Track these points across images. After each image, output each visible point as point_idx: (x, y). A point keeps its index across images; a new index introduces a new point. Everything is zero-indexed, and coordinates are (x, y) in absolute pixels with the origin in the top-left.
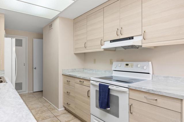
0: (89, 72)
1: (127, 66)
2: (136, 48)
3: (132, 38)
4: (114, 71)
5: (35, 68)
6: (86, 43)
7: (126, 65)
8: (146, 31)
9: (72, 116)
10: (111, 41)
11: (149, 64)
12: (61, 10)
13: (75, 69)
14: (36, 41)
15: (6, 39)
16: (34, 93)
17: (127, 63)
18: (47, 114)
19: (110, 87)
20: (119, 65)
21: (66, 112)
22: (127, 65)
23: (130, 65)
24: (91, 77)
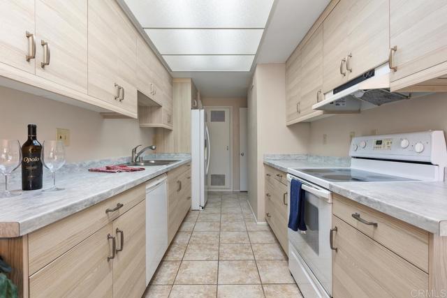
0: (314, 161)
1: (379, 146)
2: (401, 98)
3: (370, 74)
4: (354, 157)
5: (243, 154)
6: (299, 103)
7: (377, 144)
8: (398, 48)
9: (273, 239)
10: (336, 90)
11: (431, 137)
13: (289, 155)
15: (193, 112)
16: (241, 194)
17: (379, 138)
18: (237, 225)
19: (304, 187)
20: (363, 144)
21: (267, 228)
22: (379, 143)
23: (386, 143)
24: (290, 167)
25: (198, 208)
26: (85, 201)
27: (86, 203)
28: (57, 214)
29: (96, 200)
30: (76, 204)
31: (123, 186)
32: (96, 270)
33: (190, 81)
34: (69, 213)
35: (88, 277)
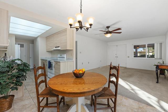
3: (59, 47)
5: (31, 58)
10: (55, 47)
12: (39, 35)
14: (31, 45)
15: (16, 45)
17: (61, 55)
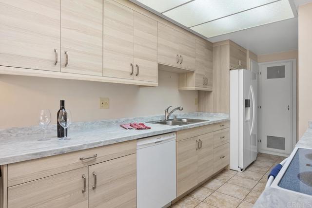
25: (237, 169)
26: (54, 150)
27: (55, 152)
28: (28, 157)
29: (66, 150)
30: (45, 152)
31: (101, 142)
32: (68, 196)
33: (228, 43)
34: (39, 157)
35: (59, 199)
